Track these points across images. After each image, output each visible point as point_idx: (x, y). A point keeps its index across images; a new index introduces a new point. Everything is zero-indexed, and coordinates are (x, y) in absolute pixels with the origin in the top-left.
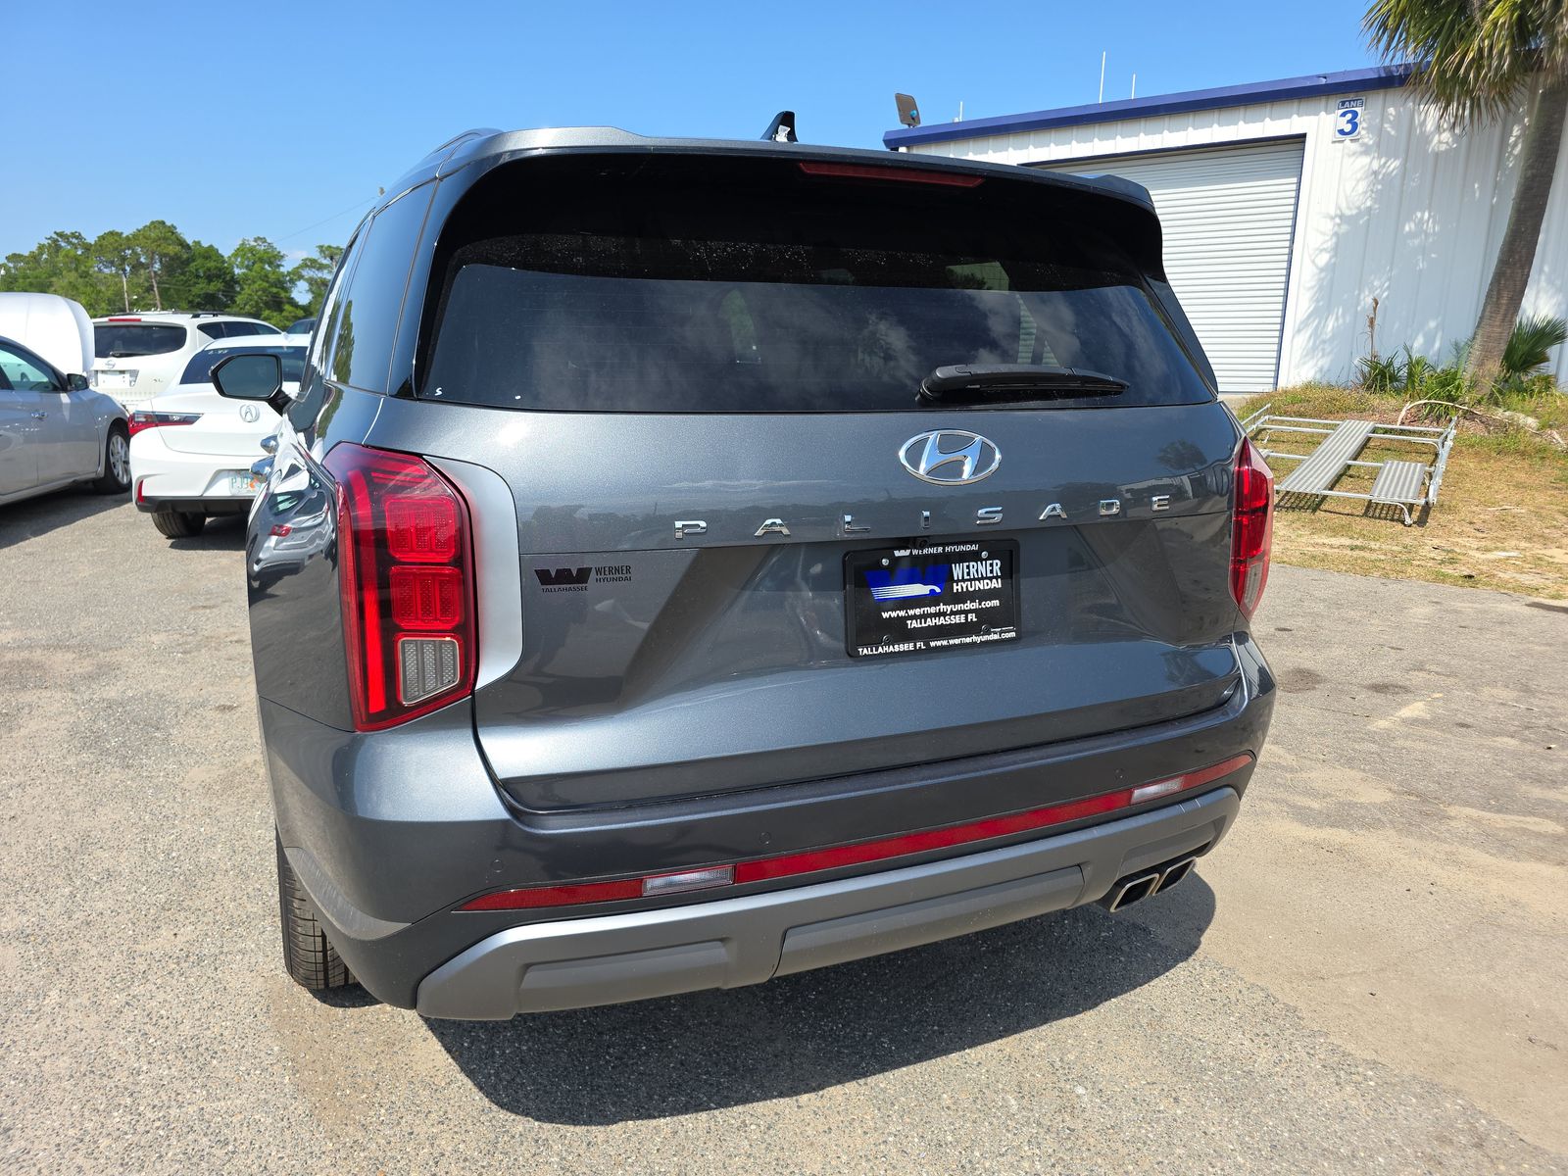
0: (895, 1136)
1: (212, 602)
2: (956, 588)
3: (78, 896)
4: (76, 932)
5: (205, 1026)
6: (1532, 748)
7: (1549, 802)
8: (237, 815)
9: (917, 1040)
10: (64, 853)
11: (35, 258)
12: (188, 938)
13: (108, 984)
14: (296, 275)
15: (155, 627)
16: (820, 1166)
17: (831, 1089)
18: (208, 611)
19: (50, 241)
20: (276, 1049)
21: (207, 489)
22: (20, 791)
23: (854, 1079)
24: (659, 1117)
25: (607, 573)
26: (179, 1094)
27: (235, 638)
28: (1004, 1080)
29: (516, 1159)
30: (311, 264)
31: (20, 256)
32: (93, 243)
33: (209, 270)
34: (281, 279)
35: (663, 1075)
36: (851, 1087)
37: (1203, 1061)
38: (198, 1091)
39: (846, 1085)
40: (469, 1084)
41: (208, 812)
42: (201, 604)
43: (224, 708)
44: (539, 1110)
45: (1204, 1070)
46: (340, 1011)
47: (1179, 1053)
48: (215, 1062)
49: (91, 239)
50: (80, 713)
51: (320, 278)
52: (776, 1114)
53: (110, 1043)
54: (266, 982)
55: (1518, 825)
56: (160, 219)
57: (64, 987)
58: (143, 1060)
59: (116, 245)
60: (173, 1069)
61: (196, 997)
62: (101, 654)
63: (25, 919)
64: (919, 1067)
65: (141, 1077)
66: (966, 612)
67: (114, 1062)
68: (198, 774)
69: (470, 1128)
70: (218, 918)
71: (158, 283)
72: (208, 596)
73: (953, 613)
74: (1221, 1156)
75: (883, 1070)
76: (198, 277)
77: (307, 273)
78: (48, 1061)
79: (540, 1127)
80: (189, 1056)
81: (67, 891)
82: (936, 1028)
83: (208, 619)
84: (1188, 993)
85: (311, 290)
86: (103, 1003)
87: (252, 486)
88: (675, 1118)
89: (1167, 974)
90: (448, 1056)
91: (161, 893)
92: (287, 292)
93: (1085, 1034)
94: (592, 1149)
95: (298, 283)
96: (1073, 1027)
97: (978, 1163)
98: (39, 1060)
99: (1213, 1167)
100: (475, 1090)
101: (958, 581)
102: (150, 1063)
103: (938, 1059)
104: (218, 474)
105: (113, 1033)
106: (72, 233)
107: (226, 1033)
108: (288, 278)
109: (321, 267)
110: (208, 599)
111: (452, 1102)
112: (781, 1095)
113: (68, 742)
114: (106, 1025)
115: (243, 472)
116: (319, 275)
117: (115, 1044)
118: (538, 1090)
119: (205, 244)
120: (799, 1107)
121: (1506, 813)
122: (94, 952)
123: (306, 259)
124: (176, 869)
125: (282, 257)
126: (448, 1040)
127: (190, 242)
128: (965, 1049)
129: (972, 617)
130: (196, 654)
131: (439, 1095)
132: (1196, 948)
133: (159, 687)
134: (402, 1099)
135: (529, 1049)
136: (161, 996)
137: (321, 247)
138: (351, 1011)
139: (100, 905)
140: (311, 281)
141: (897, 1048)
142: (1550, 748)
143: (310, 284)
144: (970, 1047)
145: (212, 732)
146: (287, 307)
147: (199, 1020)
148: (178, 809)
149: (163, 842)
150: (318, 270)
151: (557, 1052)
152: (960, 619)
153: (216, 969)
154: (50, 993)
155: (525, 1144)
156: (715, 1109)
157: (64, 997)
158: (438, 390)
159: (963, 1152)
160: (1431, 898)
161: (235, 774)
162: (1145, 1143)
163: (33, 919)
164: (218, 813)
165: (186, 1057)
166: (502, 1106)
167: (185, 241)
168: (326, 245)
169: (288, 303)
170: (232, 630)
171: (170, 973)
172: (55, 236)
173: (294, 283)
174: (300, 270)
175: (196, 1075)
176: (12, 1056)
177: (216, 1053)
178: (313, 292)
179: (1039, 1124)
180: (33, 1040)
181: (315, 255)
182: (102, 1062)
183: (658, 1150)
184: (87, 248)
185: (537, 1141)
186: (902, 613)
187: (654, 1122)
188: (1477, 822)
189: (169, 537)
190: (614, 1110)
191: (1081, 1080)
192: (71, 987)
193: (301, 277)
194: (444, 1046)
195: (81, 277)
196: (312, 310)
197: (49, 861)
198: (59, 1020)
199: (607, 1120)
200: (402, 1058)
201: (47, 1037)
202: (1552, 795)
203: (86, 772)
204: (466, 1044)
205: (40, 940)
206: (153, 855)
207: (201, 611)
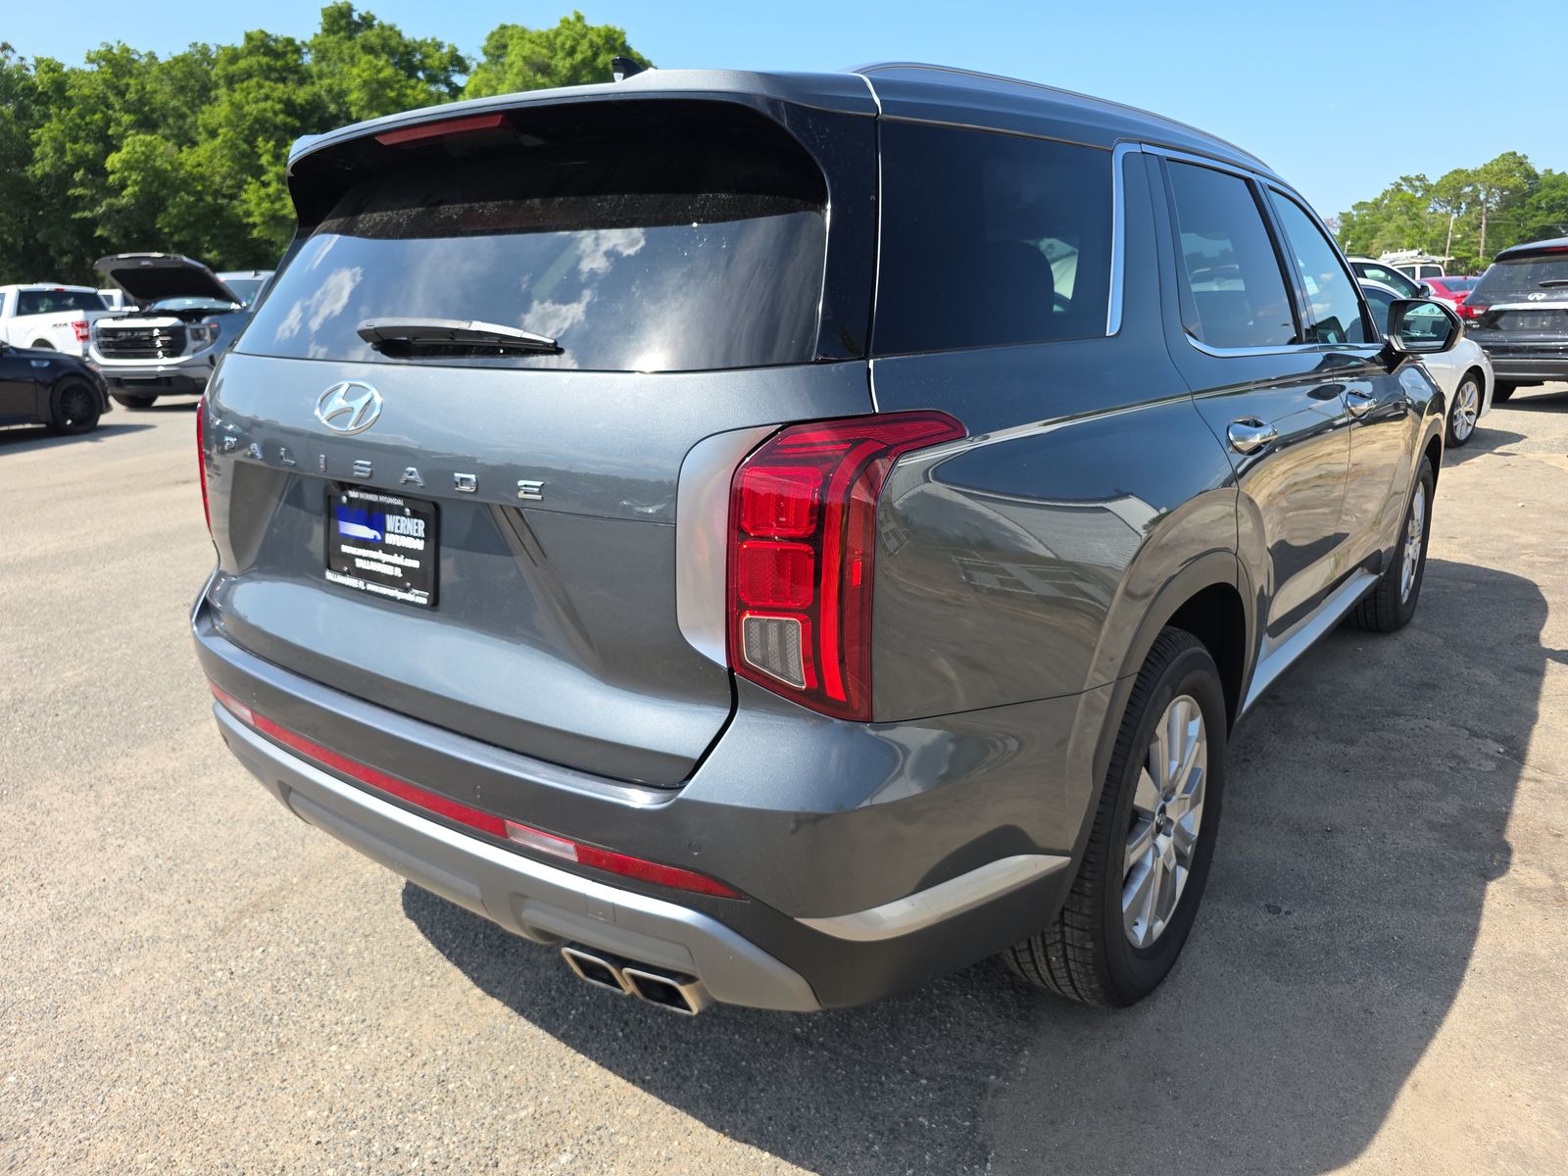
2: (388, 538)
11: (1377, 204)
19: (1393, 187)
31: (1365, 203)
32: (1434, 184)
33: (1553, 200)
49: (1433, 180)
56: (1511, 151)
59: (1454, 183)
66: (394, 565)
71: (1487, 219)
73: (386, 563)
76: (1539, 208)
101: (391, 532)
106: (1417, 176)
119: (1556, 172)
127: (1540, 171)
129: (399, 572)
152: (388, 570)
167: (1534, 171)
172: (1400, 181)
184: (1428, 189)
186: (354, 551)
195: (1410, 219)
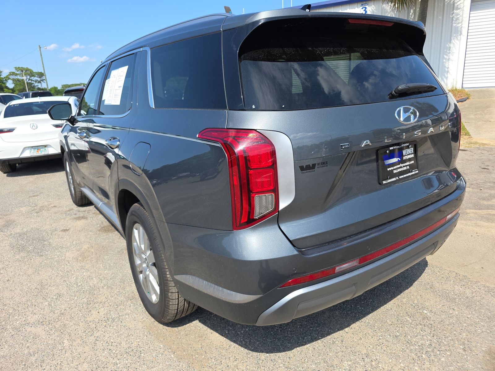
0: (382, 336)
1: (36, 194)
2: (404, 158)
3: (52, 305)
4: (60, 318)
5: (131, 343)
6: (476, 190)
7: (491, 205)
8: (94, 267)
9: (368, 305)
10: (37, 290)
12: (104, 313)
13: (84, 334)
14: (7, 78)
15: (19, 205)
16: (366, 351)
17: (353, 325)
18: (36, 197)
20: (161, 346)
21: (21, 154)
22: (4, 270)
23: (357, 321)
24: (306, 344)
25: (321, 165)
26: (137, 369)
27: (53, 205)
28: (402, 312)
29: (269, 368)
30: (13, 74)
34: (2, 80)
35: (298, 331)
36: (358, 323)
37: (453, 296)
38: (143, 366)
39: (356, 323)
40: (237, 346)
41: (82, 268)
42: (32, 195)
43: (65, 230)
44: (266, 350)
45: (455, 299)
46: (176, 328)
47: (444, 295)
48: (142, 355)
50: (10, 239)
51: (17, 78)
52: (341, 336)
53: (99, 355)
54: (142, 323)
55: (487, 213)
57: (68, 338)
58: (115, 359)
60: (129, 360)
61: (120, 333)
62: (5, 217)
63: (37, 316)
64: (375, 313)
65: (119, 365)
66: (406, 166)
67: (105, 362)
68: (69, 255)
69: (247, 360)
70: (110, 304)
72: (33, 192)
73: (404, 166)
74: (476, 324)
75: (364, 316)
77: (12, 77)
78: (79, 366)
79: (270, 356)
80: (132, 354)
81: (47, 303)
82: (371, 300)
83: (38, 200)
84: (434, 276)
85: (13, 83)
86: (87, 341)
87: (38, 152)
88: (311, 344)
89: (425, 272)
90: (223, 337)
91: (83, 299)
92: (4, 84)
93: (415, 294)
94: (291, 359)
95: (8, 81)
96: (410, 292)
97: (411, 340)
98: (76, 367)
99: (477, 327)
100: (240, 347)
101: (405, 156)
102: (119, 360)
103: (378, 310)
104: (25, 149)
105: (97, 351)
107: (140, 344)
108: (4, 79)
109: (16, 75)
110: (33, 193)
111: (234, 352)
112: (339, 330)
113: (12, 250)
114: (93, 349)
115: (34, 147)
116: (16, 77)
117: (101, 355)
118: (261, 343)
120: (347, 333)
121: (482, 210)
122: (71, 324)
123: (11, 72)
124: (84, 289)
125: (1, 72)
126: (220, 331)
128: (384, 305)
129: (408, 167)
130: (41, 213)
131: (229, 351)
132: (427, 262)
133: (35, 226)
134: (217, 355)
135: (249, 330)
136: (107, 335)
137: (16, 68)
138: (180, 328)
139: (63, 307)
140: (14, 80)
141: (364, 309)
142: (481, 190)
143: (13, 81)
144: (385, 304)
145: (65, 239)
146: (5, 89)
147: (127, 341)
148: (70, 268)
149: (73, 280)
150: (15, 75)
151: (259, 329)
152: (405, 168)
153: (121, 322)
154: (64, 342)
155: (268, 362)
156: (321, 338)
157: (71, 343)
158: (253, 106)
159: (405, 337)
160: (479, 237)
161: (83, 253)
162: (454, 324)
163: (40, 316)
164: (86, 267)
165: (131, 355)
166: (252, 351)
168: (17, 67)
169: (6, 88)
170: (49, 203)
171: (105, 326)
173: (7, 81)
174: (9, 76)
175: (139, 361)
176: (64, 367)
177: (141, 351)
178: (14, 84)
179: (421, 324)
180: (68, 360)
181: (14, 70)
182: (100, 363)
183: (313, 355)
185: (272, 360)
186: (392, 168)
187: (305, 347)
188: (476, 213)
189: (5, 173)
190: (290, 345)
191: (423, 308)
192: (71, 338)
193: (9, 79)
194: (219, 334)
196: (15, 90)
197: (33, 294)
198: (74, 351)
199: (290, 349)
200: (208, 341)
201: (73, 358)
202: (490, 203)
203: (26, 260)
204: (227, 332)
205: (47, 323)
206: (71, 286)
207: (34, 198)
